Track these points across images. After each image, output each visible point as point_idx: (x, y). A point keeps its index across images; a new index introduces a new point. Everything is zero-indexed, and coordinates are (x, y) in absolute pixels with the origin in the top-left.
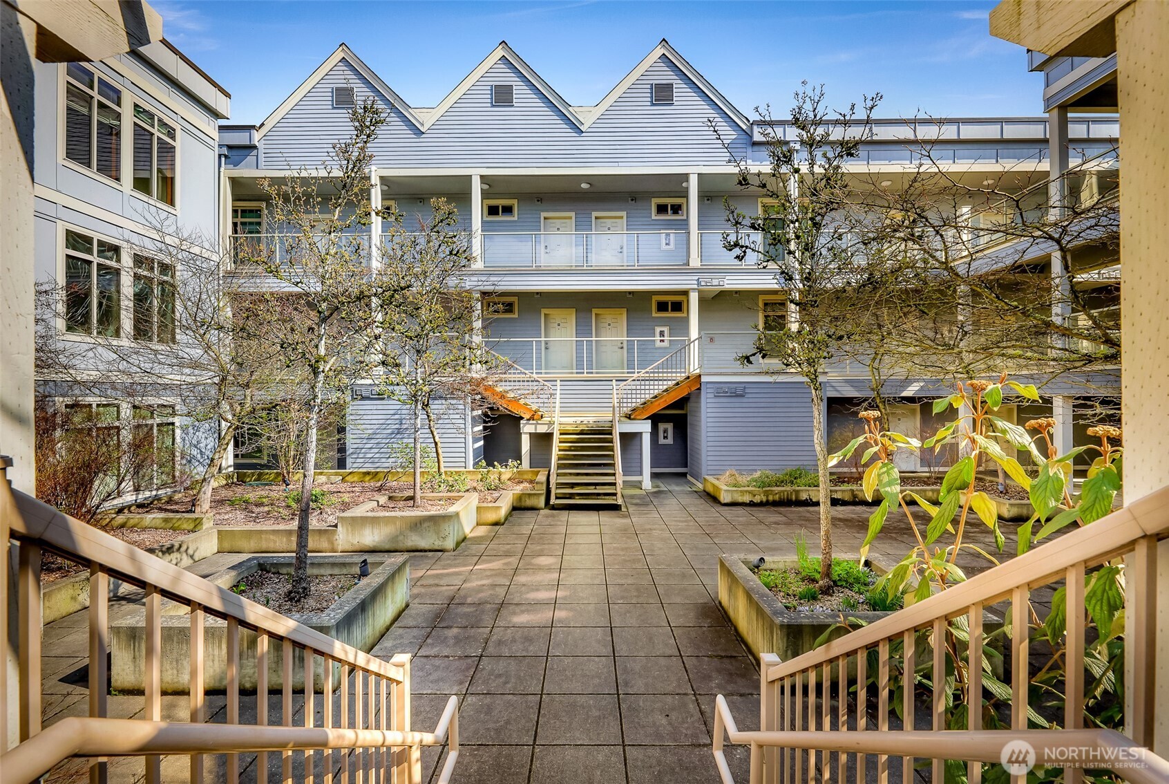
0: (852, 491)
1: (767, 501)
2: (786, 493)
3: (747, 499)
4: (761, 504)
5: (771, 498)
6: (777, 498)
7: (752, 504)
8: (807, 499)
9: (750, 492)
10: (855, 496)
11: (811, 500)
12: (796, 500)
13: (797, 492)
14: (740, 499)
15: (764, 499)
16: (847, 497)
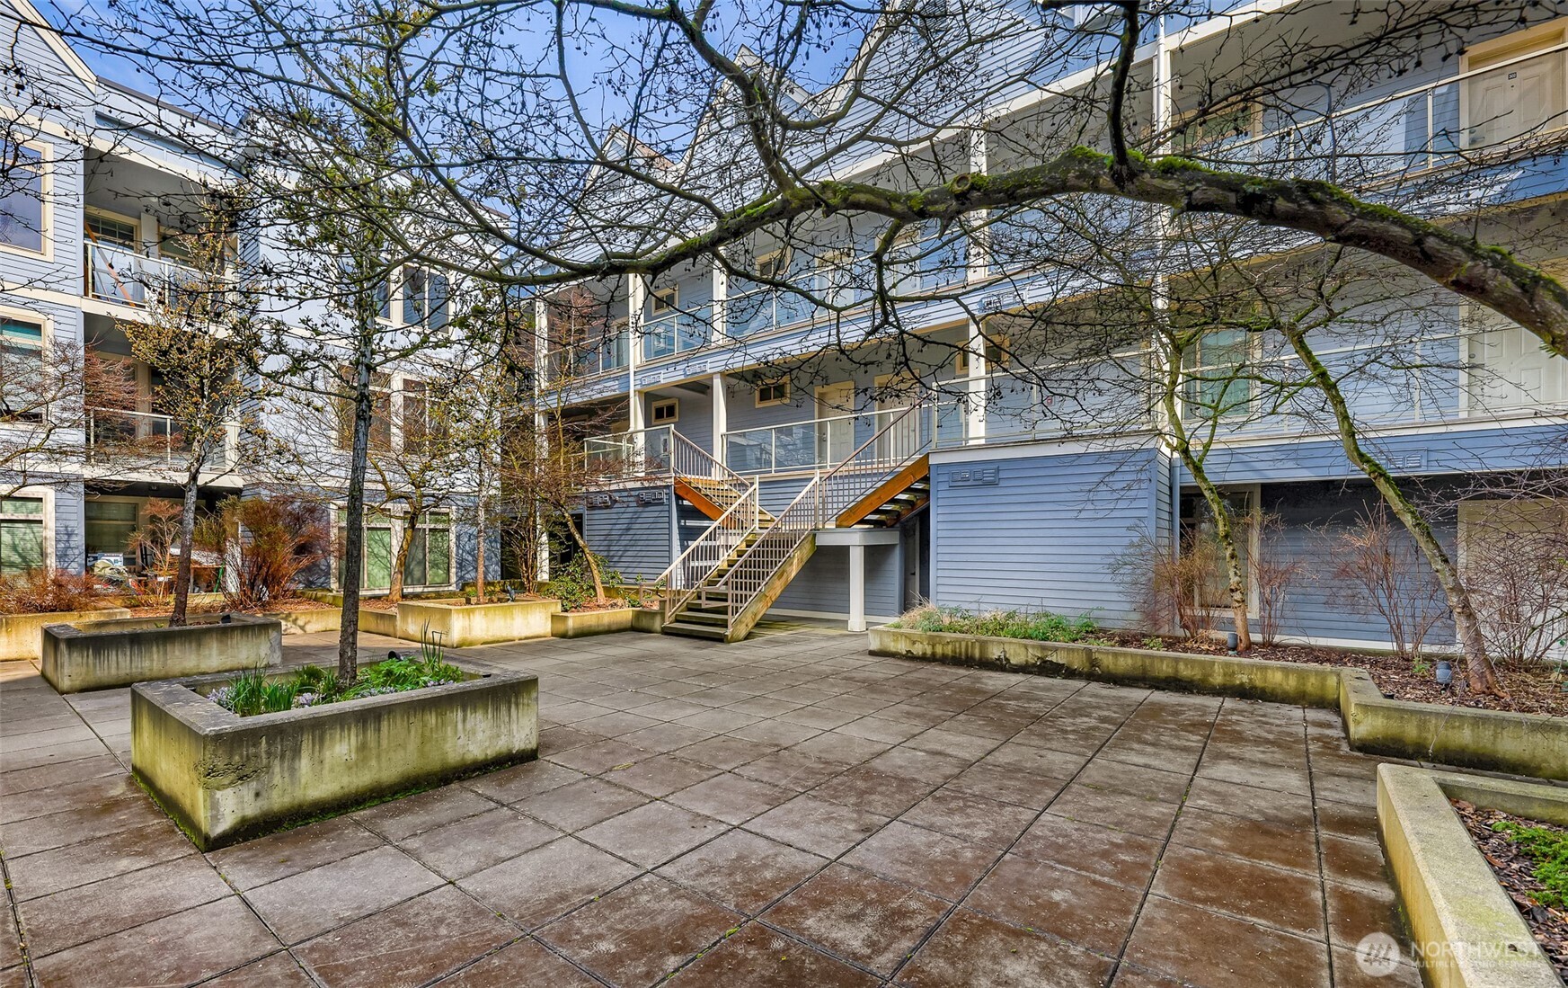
0: (1089, 652)
1: (934, 654)
2: (963, 644)
3: (902, 647)
4: (923, 659)
5: (939, 650)
6: (949, 650)
7: (909, 657)
8: (999, 659)
9: (907, 636)
10: (1094, 663)
11: (1007, 660)
12: (980, 659)
13: (983, 644)
14: (893, 646)
15: (929, 651)
16: (1077, 663)
